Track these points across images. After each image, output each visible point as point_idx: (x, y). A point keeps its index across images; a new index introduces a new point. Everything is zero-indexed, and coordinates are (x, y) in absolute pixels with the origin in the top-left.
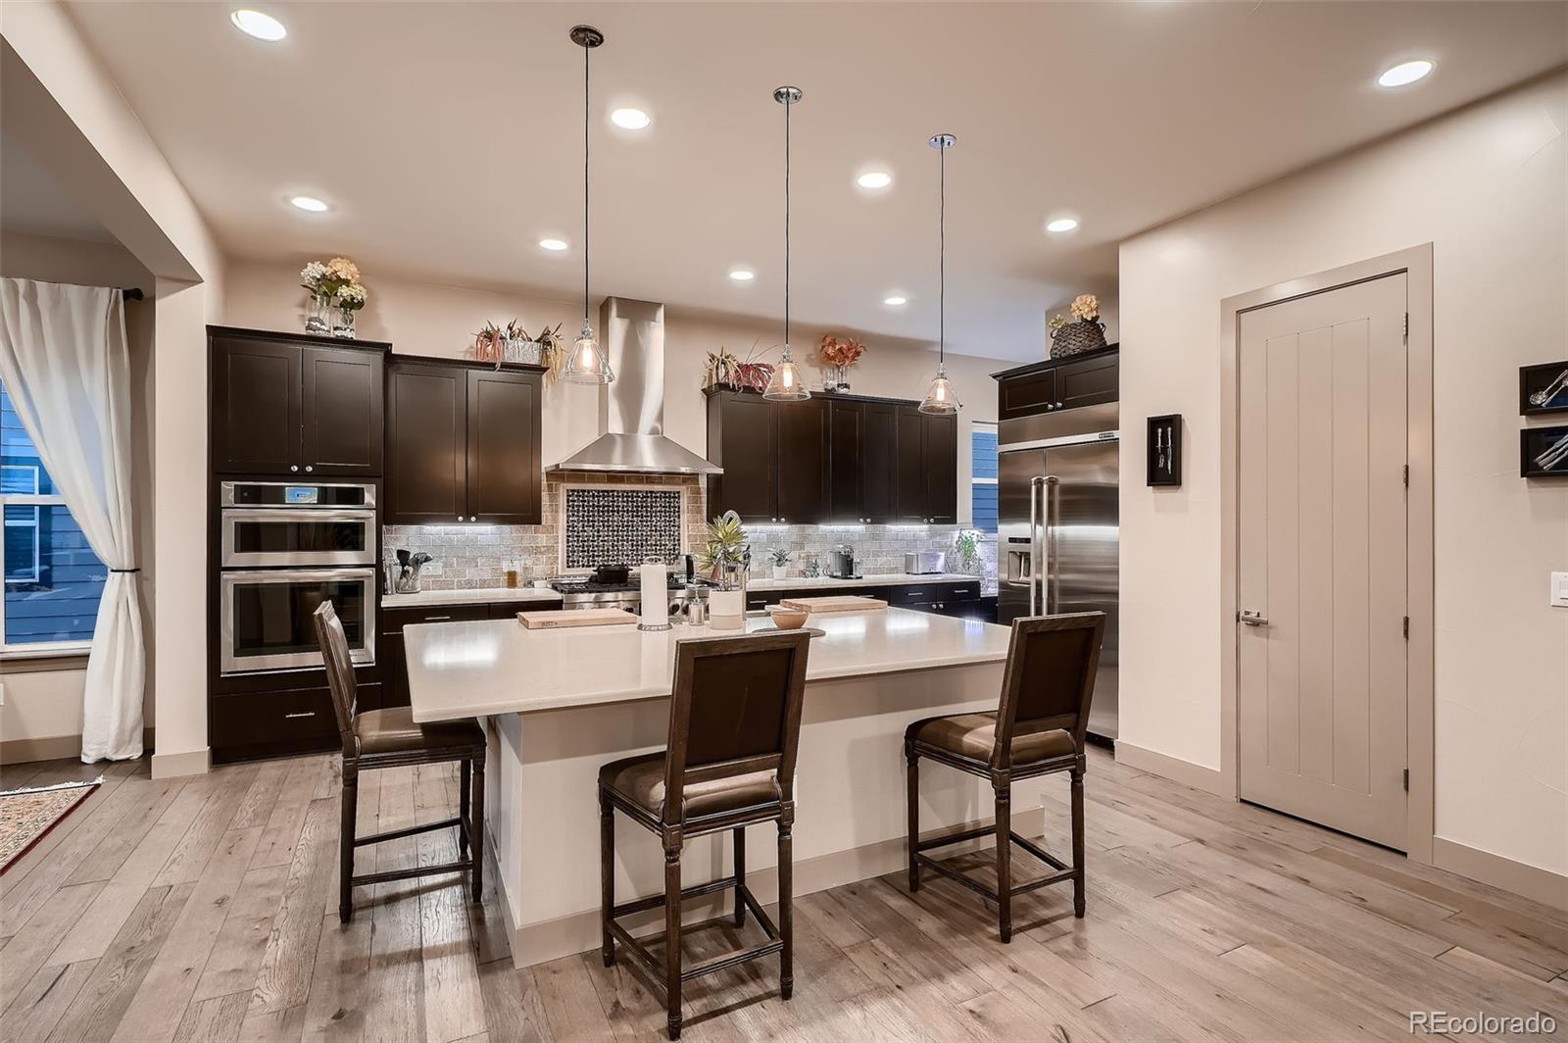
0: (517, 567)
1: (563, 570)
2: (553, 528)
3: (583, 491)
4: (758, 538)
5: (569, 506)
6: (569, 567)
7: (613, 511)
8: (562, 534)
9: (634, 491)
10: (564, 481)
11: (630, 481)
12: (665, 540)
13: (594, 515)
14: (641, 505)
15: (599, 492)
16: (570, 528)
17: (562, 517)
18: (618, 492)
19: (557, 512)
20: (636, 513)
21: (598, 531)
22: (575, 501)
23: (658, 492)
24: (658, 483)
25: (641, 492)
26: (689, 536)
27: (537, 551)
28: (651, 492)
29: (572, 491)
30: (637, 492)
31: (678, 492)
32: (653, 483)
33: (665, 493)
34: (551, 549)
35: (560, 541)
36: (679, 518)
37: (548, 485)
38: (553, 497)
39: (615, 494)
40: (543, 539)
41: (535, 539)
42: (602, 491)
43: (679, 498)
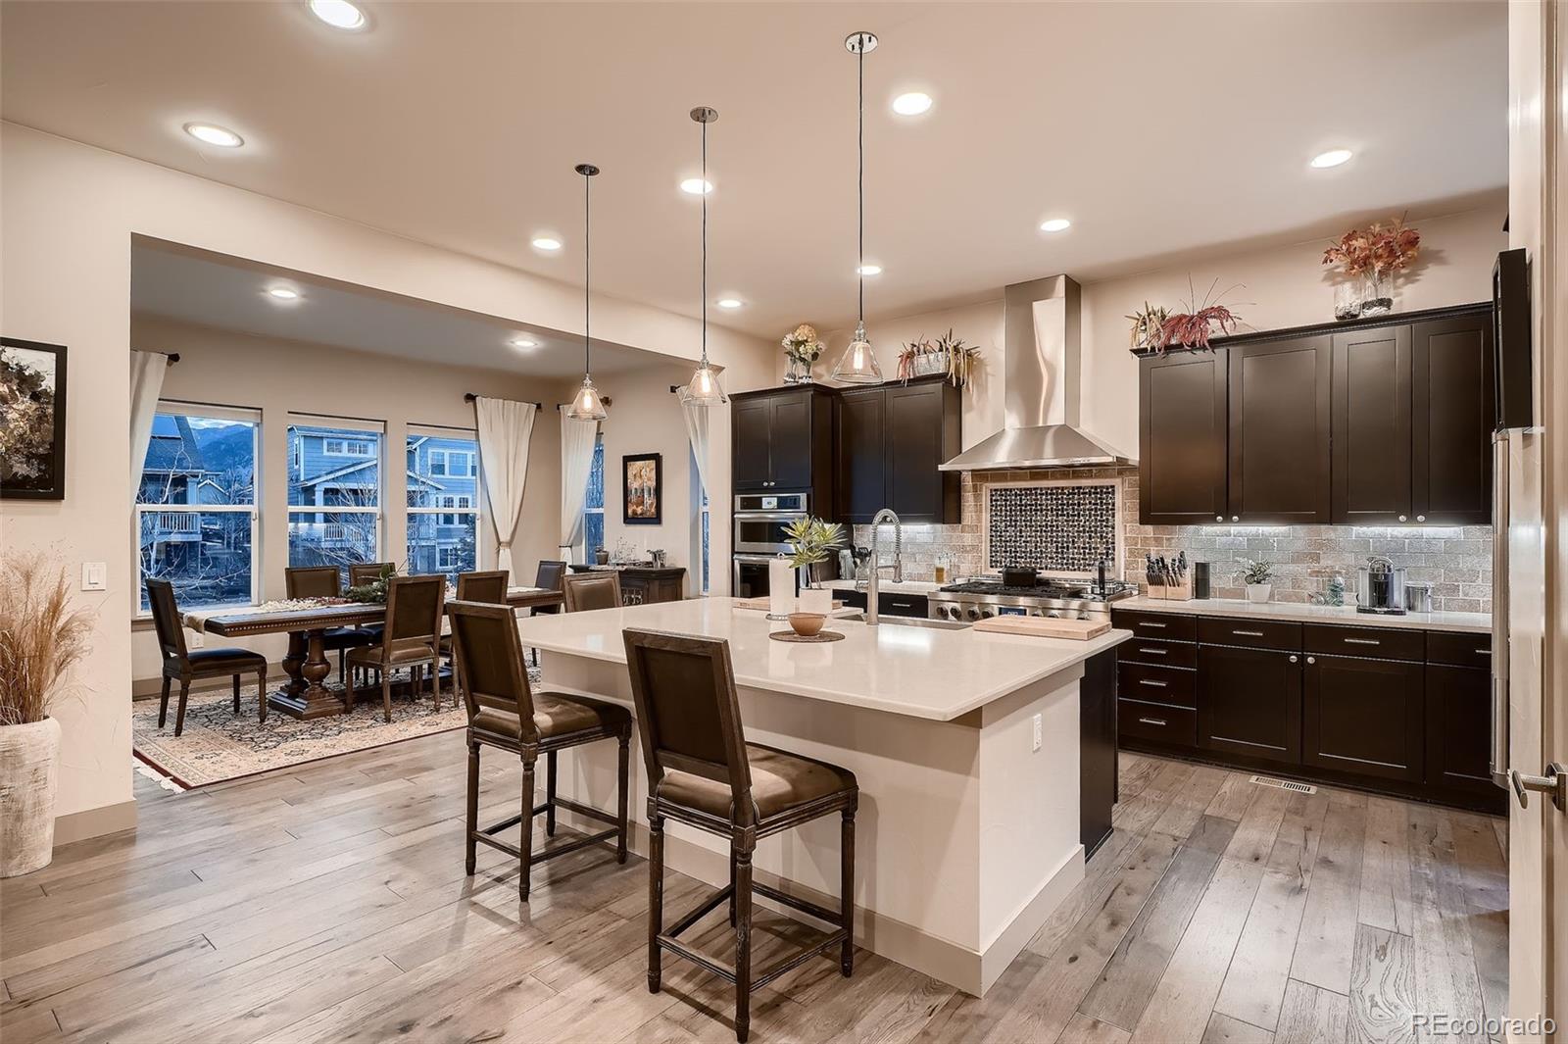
0: (944, 564)
1: (986, 569)
2: (975, 529)
3: (1006, 490)
4: (1233, 543)
5: (992, 506)
6: (992, 567)
7: (1036, 510)
8: (985, 534)
9: (1058, 488)
10: (987, 481)
11: (1054, 477)
12: (1096, 541)
13: (1016, 514)
14: (1066, 503)
15: (1021, 490)
16: (993, 528)
17: (986, 517)
18: (1041, 489)
19: (981, 512)
20: (1059, 511)
21: (1021, 531)
22: (997, 500)
23: (1088, 487)
24: (1087, 478)
25: (1066, 488)
26: (1126, 539)
27: (963, 549)
28: (1079, 488)
29: (995, 490)
30: (1063, 489)
31: (1113, 487)
32: (1081, 477)
33: (1096, 488)
34: (975, 548)
35: (984, 540)
36: (1113, 517)
37: (974, 485)
38: (977, 497)
39: (1039, 491)
40: (968, 539)
41: (962, 538)
42: (1025, 489)
43: (1113, 493)
